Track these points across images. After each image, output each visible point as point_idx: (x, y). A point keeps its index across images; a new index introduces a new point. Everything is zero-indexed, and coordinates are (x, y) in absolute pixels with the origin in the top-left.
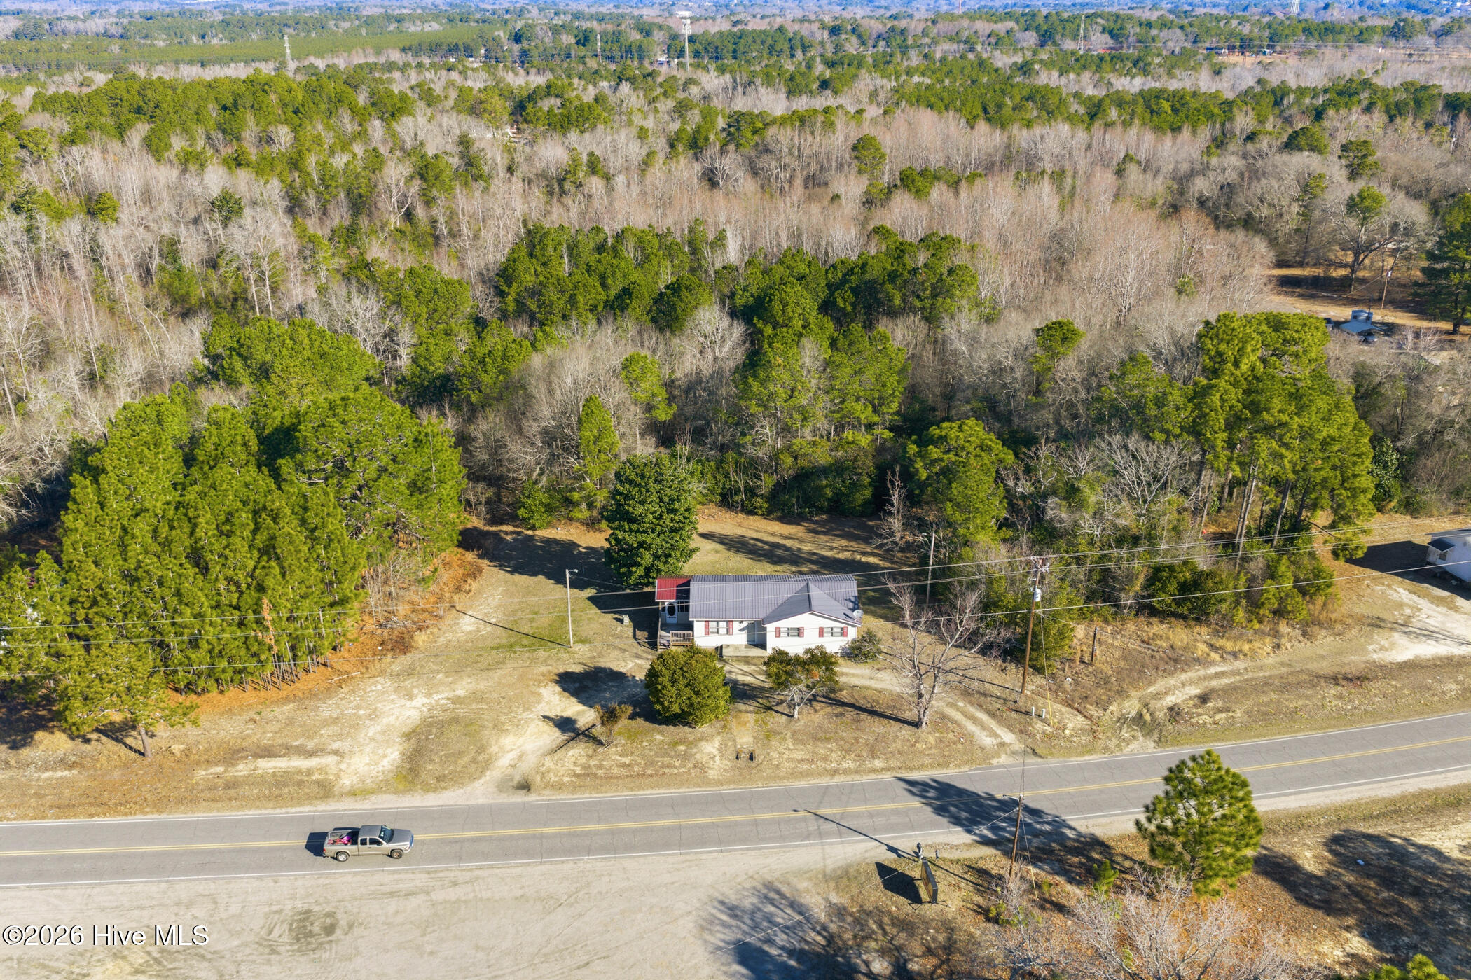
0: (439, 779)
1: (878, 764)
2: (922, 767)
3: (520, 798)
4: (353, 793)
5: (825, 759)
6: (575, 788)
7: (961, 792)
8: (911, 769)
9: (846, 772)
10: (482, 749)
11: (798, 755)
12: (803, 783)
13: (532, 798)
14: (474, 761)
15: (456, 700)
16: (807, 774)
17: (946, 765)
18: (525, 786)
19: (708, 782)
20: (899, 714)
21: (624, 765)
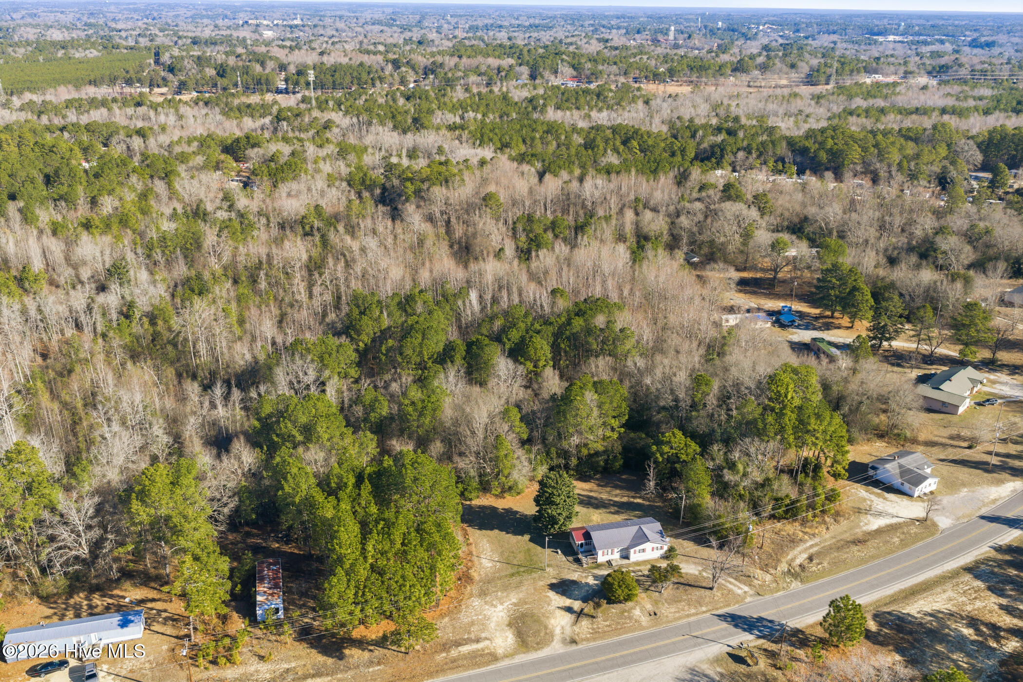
0: (538, 644)
1: (704, 609)
2: (721, 608)
3: (574, 647)
4: (506, 656)
5: (683, 610)
6: (594, 639)
7: (740, 617)
8: (717, 609)
9: (694, 615)
10: (546, 628)
11: (673, 610)
12: (680, 622)
13: (580, 646)
14: (546, 634)
15: (515, 604)
16: (680, 618)
17: (728, 605)
18: (574, 642)
19: (644, 628)
20: (701, 584)
21: (607, 626)
